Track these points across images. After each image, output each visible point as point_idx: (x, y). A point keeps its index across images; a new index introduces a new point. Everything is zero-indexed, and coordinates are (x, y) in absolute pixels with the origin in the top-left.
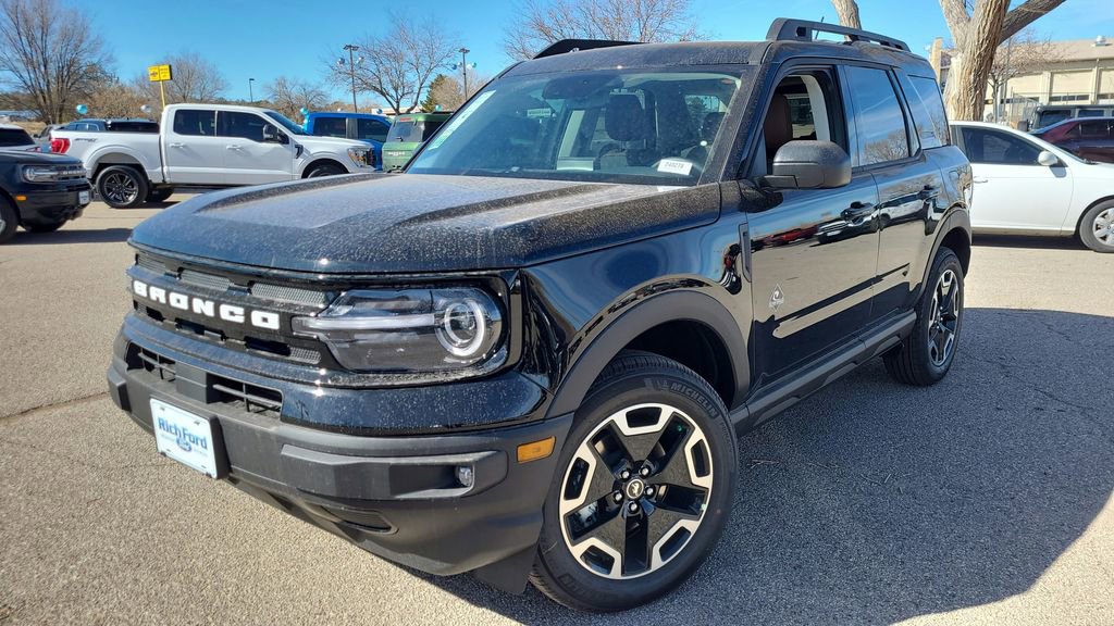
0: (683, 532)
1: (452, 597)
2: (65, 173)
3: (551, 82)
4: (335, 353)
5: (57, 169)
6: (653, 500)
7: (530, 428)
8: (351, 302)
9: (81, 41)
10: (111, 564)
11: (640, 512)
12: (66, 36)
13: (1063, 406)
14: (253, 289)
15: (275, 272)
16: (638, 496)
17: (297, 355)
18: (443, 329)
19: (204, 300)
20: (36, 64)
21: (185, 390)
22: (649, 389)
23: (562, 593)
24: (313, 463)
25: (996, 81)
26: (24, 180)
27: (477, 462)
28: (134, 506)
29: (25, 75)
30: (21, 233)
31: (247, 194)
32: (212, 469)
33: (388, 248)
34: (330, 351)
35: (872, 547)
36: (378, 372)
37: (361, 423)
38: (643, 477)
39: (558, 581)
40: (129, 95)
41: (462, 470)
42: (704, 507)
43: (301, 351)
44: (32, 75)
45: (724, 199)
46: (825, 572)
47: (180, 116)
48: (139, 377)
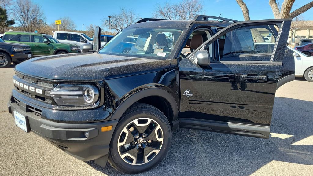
0: (154, 153)
1: (92, 168)
2: (25, 49)
3: (137, 30)
4: (55, 100)
5: (23, 48)
6: (146, 144)
7: (106, 122)
8: (60, 87)
9: (37, 13)
10: (6, 154)
11: (142, 147)
12: (34, 12)
13: (280, 125)
14: (38, 83)
15: (42, 78)
16: (141, 143)
17: (47, 101)
18: (85, 96)
19: (27, 85)
20: (25, 19)
21: (22, 108)
22: (144, 114)
23: (118, 168)
24: (48, 129)
25: (292, 31)
26: (13, 51)
27: (89, 131)
28: (17, 139)
29: (22, 22)
30: (12, 65)
31: (47, 58)
32: (26, 130)
33: (70, 74)
34: (54, 100)
35: (211, 160)
36: (66, 106)
37: (60, 119)
38: (143, 138)
39: (117, 164)
40: (50, 28)
41: (86, 133)
42: (161, 147)
43: (48, 100)
44: (24, 22)
45: (172, 63)
46: (196, 166)
47: (59, 35)
48: (14, 105)
